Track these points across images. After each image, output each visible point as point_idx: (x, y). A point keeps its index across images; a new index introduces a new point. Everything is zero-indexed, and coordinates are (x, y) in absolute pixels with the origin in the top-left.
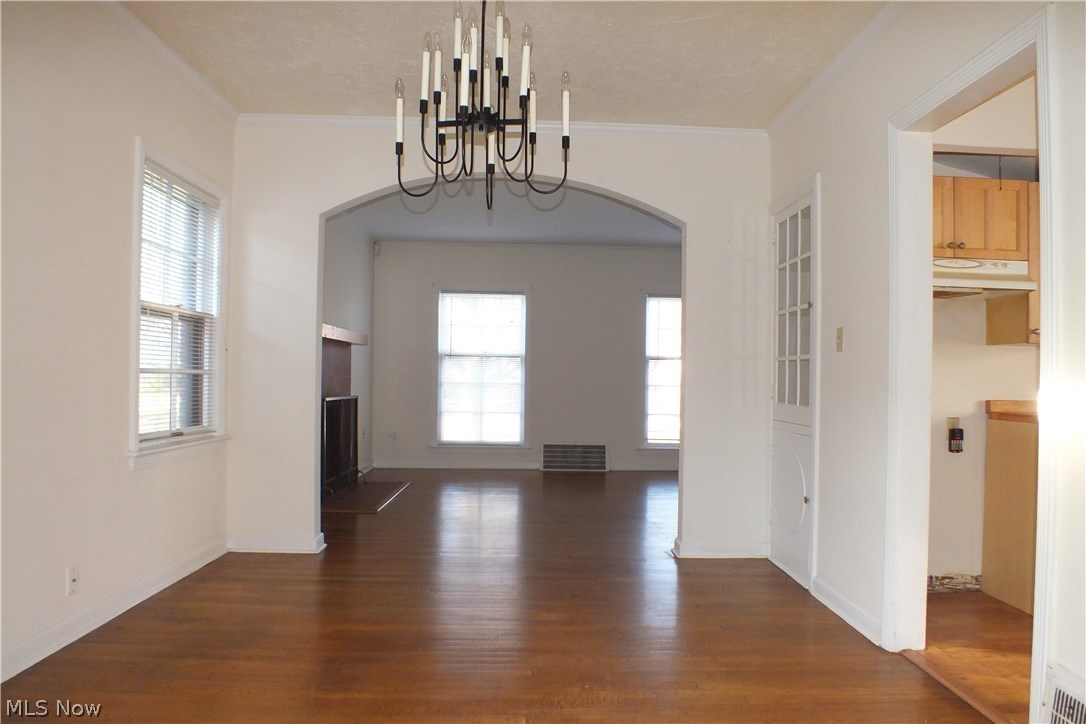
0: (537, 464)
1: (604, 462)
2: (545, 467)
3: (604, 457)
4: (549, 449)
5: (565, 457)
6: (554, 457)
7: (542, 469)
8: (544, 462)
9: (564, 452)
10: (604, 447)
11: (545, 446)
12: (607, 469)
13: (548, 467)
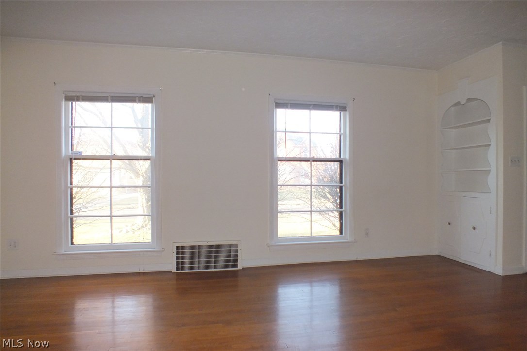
0: (170, 265)
1: (237, 260)
2: (177, 269)
3: (237, 256)
4: (181, 250)
5: (198, 258)
6: (186, 258)
7: (174, 271)
8: (177, 263)
9: (197, 253)
10: (236, 246)
11: (177, 248)
12: (240, 267)
13: (181, 269)
